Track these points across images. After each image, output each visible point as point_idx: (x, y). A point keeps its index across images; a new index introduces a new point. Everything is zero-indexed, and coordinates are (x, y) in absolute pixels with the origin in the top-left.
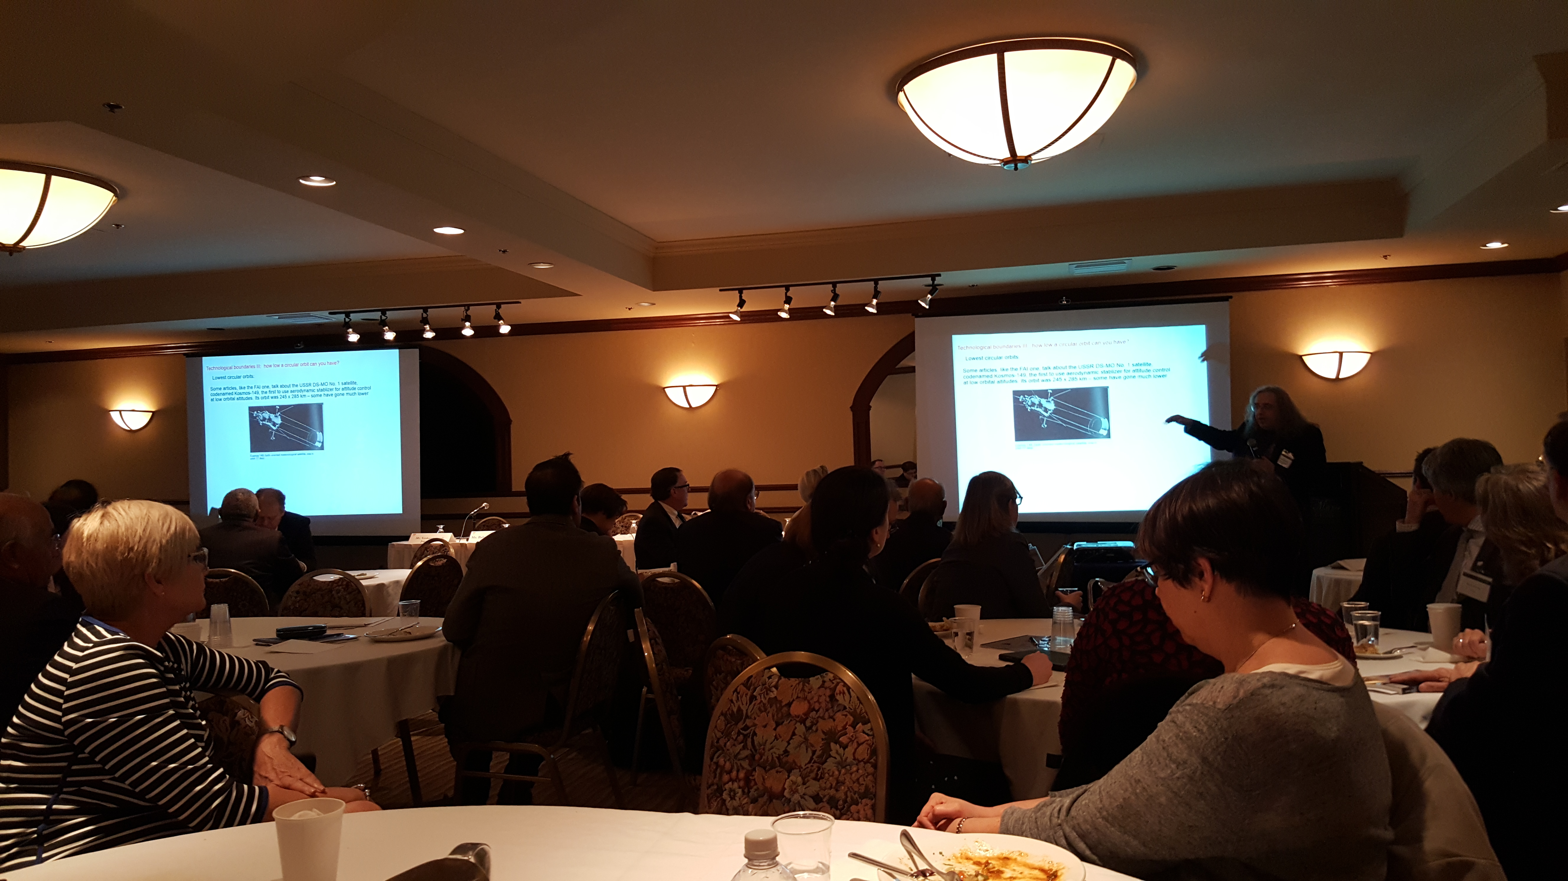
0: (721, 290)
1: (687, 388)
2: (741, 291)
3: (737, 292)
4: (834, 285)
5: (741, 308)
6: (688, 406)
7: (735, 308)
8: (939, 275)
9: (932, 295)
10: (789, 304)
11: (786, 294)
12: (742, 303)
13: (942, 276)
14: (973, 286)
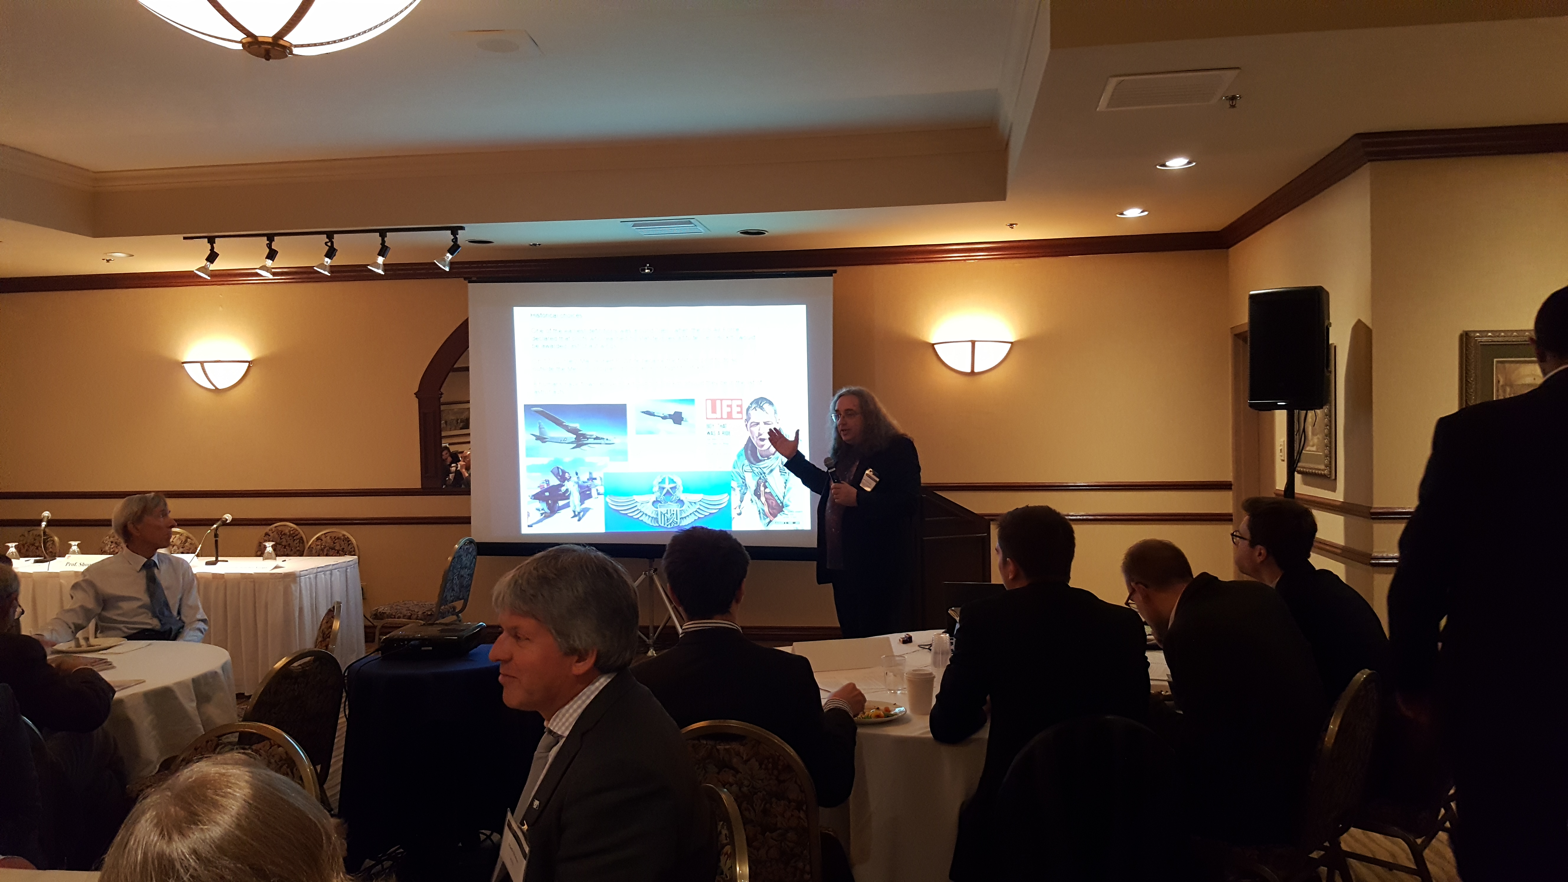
0: (185, 238)
1: (205, 364)
2: (211, 240)
3: (206, 240)
4: (330, 235)
5: (212, 262)
6: (214, 388)
7: (204, 263)
8: (462, 228)
9: (452, 254)
10: (273, 261)
11: (269, 246)
12: (212, 257)
13: (466, 229)
14: (535, 245)
